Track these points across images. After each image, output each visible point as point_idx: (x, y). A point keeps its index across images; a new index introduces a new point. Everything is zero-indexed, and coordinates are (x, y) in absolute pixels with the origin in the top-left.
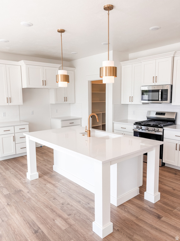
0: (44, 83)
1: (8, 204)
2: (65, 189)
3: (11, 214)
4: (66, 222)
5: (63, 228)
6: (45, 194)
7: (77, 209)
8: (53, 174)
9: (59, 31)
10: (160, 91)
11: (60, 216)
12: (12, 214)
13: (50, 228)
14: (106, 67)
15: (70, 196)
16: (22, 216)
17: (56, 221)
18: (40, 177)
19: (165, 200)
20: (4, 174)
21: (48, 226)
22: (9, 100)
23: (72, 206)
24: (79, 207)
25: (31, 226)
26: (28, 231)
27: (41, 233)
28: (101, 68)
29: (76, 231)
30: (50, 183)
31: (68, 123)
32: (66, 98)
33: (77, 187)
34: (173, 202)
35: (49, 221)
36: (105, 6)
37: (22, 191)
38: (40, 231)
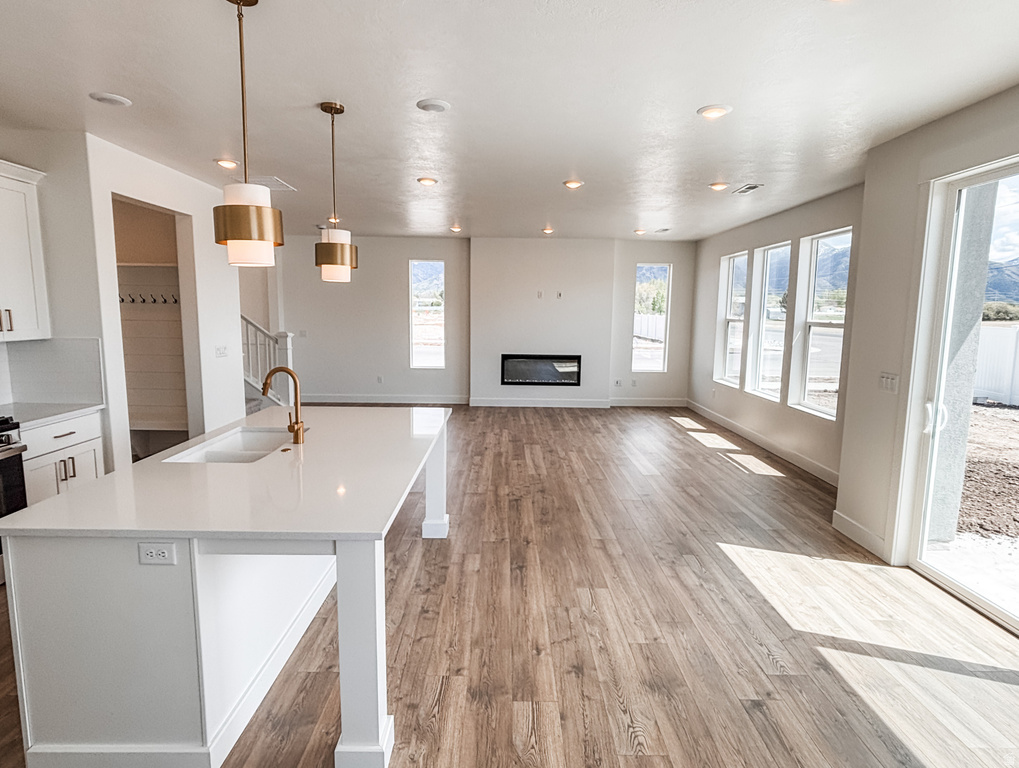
1: (539, 652)
3: (545, 618)
12: (542, 618)
13: (496, 564)
16: (525, 603)
21: (496, 567)
25: (522, 578)
26: (532, 575)
27: (515, 563)
35: (487, 573)
37: (469, 690)
38: (514, 567)
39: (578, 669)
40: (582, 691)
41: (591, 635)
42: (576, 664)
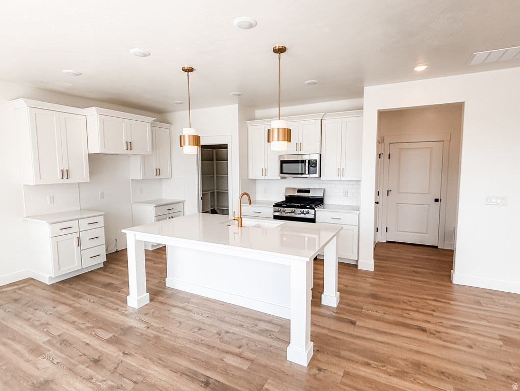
0: (129, 146)
1: (124, 353)
2: (206, 310)
3: (142, 369)
4: (241, 357)
5: (245, 368)
6: (179, 324)
7: (246, 337)
8: (169, 292)
9: (184, 70)
10: (307, 161)
11: (227, 352)
12: (144, 367)
13: (224, 372)
14: (278, 129)
15: (222, 320)
16: (166, 367)
17: (225, 360)
18: (151, 300)
19: (346, 301)
20: (78, 305)
21: (219, 370)
22: (66, 174)
23: (234, 334)
24: (247, 333)
25: (192, 378)
26: (192, 386)
27: (217, 383)
28: (271, 130)
29: (265, 366)
30: (174, 306)
31: (164, 210)
32: (158, 170)
33: (224, 305)
34: (354, 301)
35: (215, 363)
36: (276, 47)
37: (135, 327)
38: (211, 381)
39: (96, 362)
40: (86, 356)
41: (104, 381)
42: (100, 362)
